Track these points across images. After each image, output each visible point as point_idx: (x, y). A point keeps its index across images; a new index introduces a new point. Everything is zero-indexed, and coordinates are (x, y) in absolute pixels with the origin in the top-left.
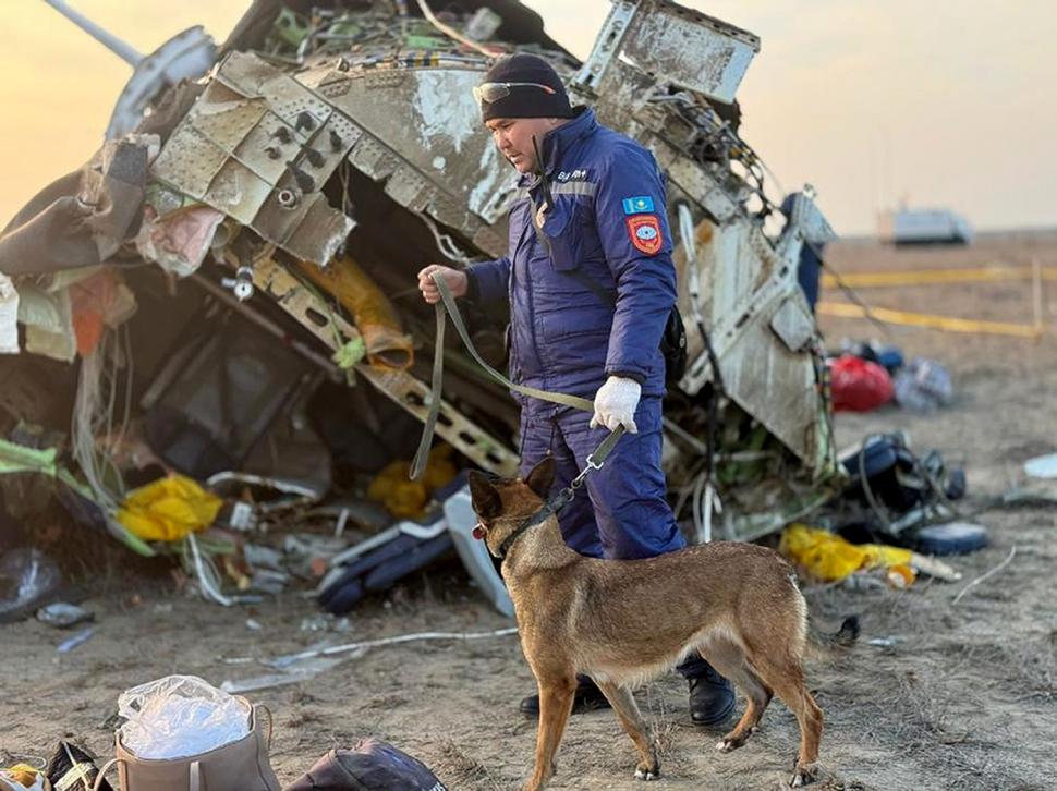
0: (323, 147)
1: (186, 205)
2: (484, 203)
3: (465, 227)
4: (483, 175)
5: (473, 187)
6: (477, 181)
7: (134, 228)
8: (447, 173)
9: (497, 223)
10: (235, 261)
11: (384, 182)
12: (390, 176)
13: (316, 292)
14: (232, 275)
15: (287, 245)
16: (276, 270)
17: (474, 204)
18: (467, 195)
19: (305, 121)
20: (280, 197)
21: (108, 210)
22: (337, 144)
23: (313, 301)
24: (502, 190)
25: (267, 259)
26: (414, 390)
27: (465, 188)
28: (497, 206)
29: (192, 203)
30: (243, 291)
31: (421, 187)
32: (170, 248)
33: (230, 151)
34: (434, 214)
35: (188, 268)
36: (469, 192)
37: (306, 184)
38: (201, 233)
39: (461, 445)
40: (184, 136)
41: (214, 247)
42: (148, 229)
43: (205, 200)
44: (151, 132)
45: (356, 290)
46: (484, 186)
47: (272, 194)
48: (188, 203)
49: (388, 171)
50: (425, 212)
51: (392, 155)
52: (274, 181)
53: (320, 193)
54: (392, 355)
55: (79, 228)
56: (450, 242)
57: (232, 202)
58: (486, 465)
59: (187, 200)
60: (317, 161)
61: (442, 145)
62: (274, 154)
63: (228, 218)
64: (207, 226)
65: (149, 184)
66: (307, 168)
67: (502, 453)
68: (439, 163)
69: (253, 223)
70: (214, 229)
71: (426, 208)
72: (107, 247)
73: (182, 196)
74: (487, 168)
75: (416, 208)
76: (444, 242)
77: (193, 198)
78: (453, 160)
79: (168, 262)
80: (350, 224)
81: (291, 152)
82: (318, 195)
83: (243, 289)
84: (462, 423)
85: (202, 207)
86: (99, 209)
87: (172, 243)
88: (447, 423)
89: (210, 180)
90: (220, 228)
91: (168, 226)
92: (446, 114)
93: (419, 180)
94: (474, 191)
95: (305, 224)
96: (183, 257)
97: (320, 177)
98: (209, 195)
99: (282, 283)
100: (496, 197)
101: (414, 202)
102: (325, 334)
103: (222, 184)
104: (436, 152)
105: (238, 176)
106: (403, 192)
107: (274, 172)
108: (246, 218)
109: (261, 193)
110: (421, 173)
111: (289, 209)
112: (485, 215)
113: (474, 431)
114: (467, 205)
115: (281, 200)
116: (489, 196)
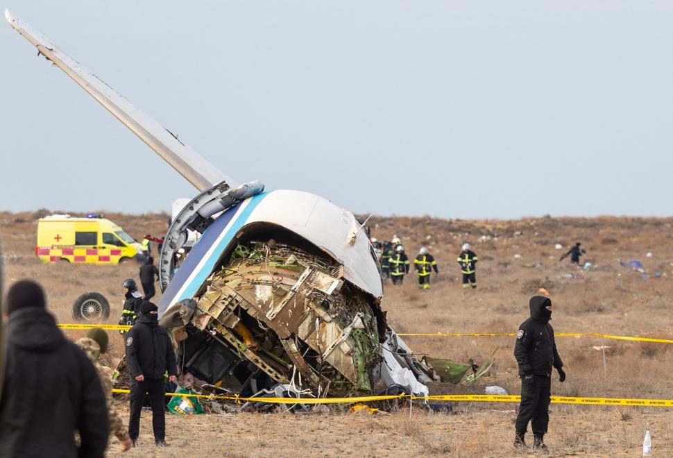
0: (234, 302)
1: (203, 314)
2: (269, 315)
3: (265, 321)
4: (270, 309)
5: (267, 312)
6: (268, 310)
7: (192, 318)
8: (261, 309)
9: (272, 320)
10: (213, 325)
11: (247, 310)
13: (232, 334)
14: (212, 330)
15: (225, 323)
16: (222, 329)
17: (267, 316)
18: (266, 314)
19: (230, 296)
20: (224, 313)
21: (186, 315)
22: (237, 301)
23: (232, 336)
24: (274, 313)
25: (220, 326)
26: (256, 358)
27: (265, 312)
28: (272, 317)
30: (214, 333)
31: (255, 312)
32: (199, 323)
33: (213, 302)
34: (258, 318)
35: (202, 328)
37: (230, 310)
38: (206, 320)
39: (268, 373)
40: (204, 298)
41: (209, 323)
42: (195, 318)
44: (196, 297)
46: (270, 312)
47: (222, 313)
49: (248, 308)
51: (249, 304)
55: (180, 318)
57: (213, 313)
58: (275, 379)
60: (233, 305)
61: (261, 302)
62: (223, 303)
63: (212, 317)
64: (208, 318)
65: (196, 309)
66: (230, 307)
67: (279, 376)
68: (260, 306)
71: (256, 316)
72: (186, 323)
73: (202, 312)
76: (260, 325)
77: (205, 312)
78: (263, 306)
79: (198, 326)
80: (239, 319)
81: (227, 303)
82: (232, 313)
84: (269, 368)
85: (207, 314)
86: (184, 314)
88: (265, 367)
89: (209, 308)
90: (210, 319)
91: (199, 318)
92: (262, 295)
93: (255, 310)
95: (229, 319)
96: (201, 325)
97: (233, 308)
98: (208, 312)
99: (224, 332)
100: (272, 314)
101: (254, 315)
102: (235, 344)
103: (211, 309)
104: (259, 304)
105: (215, 308)
106: (251, 312)
107: (223, 307)
108: (216, 317)
109: (220, 312)
110: (256, 308)
111: (225, 316)
112: (270, 319)
113: (272, 370)
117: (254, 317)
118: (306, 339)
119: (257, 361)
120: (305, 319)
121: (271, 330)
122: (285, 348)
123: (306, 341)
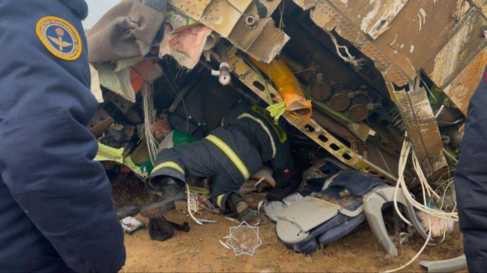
1: (189, 24)
2: (370, 26)
3: (357, 41)
4: (371, 8)
5: (364, 15)
6: (367, 12)
7: (159, 37)
8: (348, 8)
9: (377, 39)
11: (308, 11)
12: (313, 8)
14: (217, 67)
15: (248, 50)
16: (237, 61)
17: (364, 26)
18: (360, 21)
20: (247, 20)
21: (144, 27)
24: (383, 18)
25: (233, 55)
26: (309, 124)
27: (359, 16)
28: (378, 28)
29: (194, 22)
31: (333, 15)
32: (181, 50)
34: (339, 32)
35: (189, 63)
36: (362, 18)
37: (263, 12)
38: (198, 42)
39: (330, 150)
41: (206, 49)
42: (168, 37)
43: (201, 21)
46: (371, 15)
47: (242, 17)
48: (191, 22)
49: (313, 5)
50: (333, 32)
52: (243, 10)
53: (271, 18)
55: (129, 35)
56: (347, 50)
57: (216, 22)
58: (343, 160)
59: (190, 20)
63: (214, 32)
64: (203, 35)
65: (168, 10)
67: (351, 153)
69: (229, 36)
70: (205, 39)
71: (334, 29)
72: (144, 49)
73: (187, 18)
74: (374, 4)
75: (328, 29)
76: (342, 51)
77: (194, 20)
79: (179, 57)
80: (287, 38)
82: (268, 20)
83: (225, 78)
84: (332, 140)
85: (200, 26)
86: (139, 25)
87: (182, 47)
88: (325, 140)
89: (204, 8)
90: (209, 38)
91: (179, 36)
93: (332, 11)
94: (365, 18)
95: (260, 38)
96: (187, 54)
97: (271, 7)
98: (203, 18)
100: (379, 22)
101: (327, 25)
102: (263, 95)
103: (211, 11)
105: (221, 6)
107: (243, 5)
108: (225, 34)
109: (235, 18)
110: (333, 6)
111: (250, 27)
112: (371, 34)
114: (360, 27)
115: (247, 22)
116: (373, 21)
117: (329, 29)
118: (446, 85)
119: (312, 129)
120: (452, 35)
121: (368, 64)
122: (404, 109)
123: (446, 91)
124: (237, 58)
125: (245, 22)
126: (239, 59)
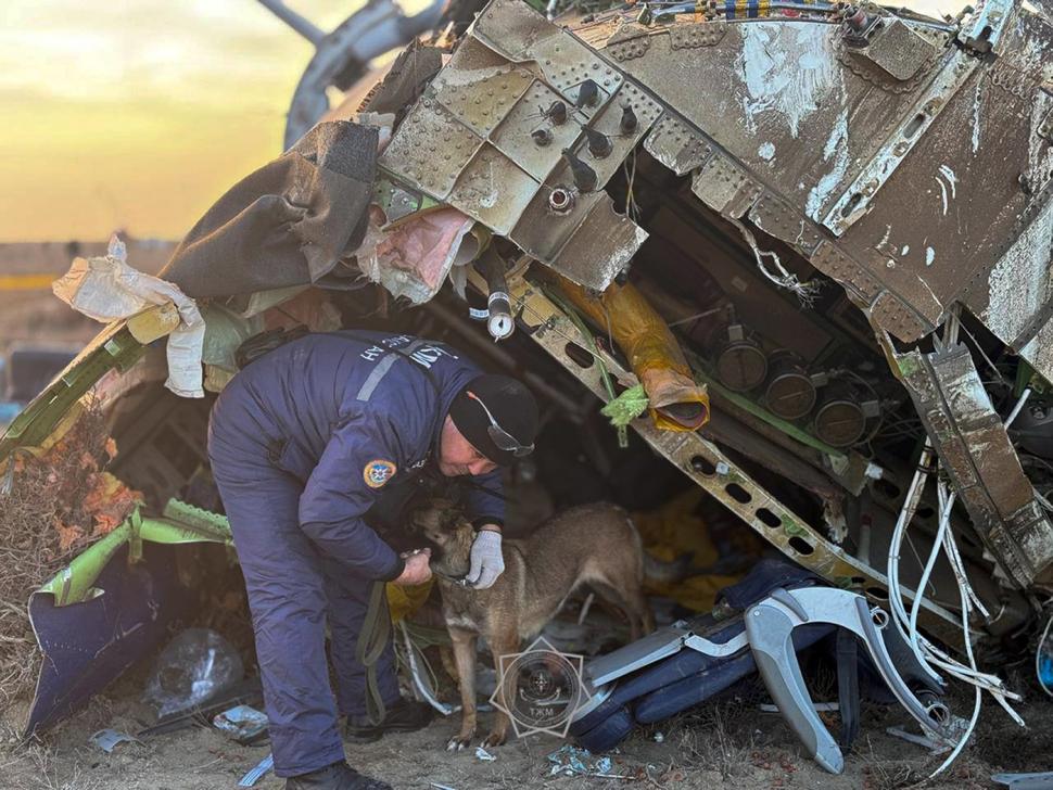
0: (610, 129)
1: (423, 207)
2: (827, 207)
3: (800, 242)
4: (828, 168)
5: (812, 184)
6: (820, 177)
7: (356, 238)
8: (775, 169)
9: (844, 235)
11: (687, 178)
12: (699, 170)
13: (579, 322)
14: (482, 304)
15: (556, 263)
16: (529, 293)
17: (813, 208)
18: (804, 196)
19: (589, 92)
20: (551, 197)
21: (324, 214)
22: (629, 125)
23: (574, 334)
24: (854, 189)
25: (519, 278)
26: (702, 453)
27: (802, 186)
28: (846, 212)
29: (433, 204)
30: (501, 327)
31: (741, 184)
32: (400, 264)
33: (486, 135)
34: (758, 222)
35: (423, 294)
36: (808, 191)
37: (586, 180)
38: (443, 246)
39: (758, 526)
40: (427, 115)
41: (460, 264)
42: (374, 239)
43: (449, 201)
44: (382, 109)
45: (633, 320)
46: (828, 183)
47: (540, 193)
48: (427, 204)
49: (697, 163)
50: (745, 220)
51: (704, 142)
52: (543, 175)
53: (604, 193)
54: (682, 410)
55: (285, 236)
56: (777, 261)
57: (485, 203)
58: (790, 552)
59: (425, 200)
60: (601, 148)
61: (771, 125)
62: (543, 139)
63: (478, 226)
64: (451, 235)
65: (378, 179)
66: (585, 157)
67: (813, 539)
68: (767, 151)
69: (513, 233)
70: (459, 240)
71: (747, 214)
72: (320, 265)
73: (419, 195)
74: (833, 158)
75: (732, 215)
76: (768, 262)
77: (435, 199)
78: (788, 148)
79: (396, 282)
80: (641, 235)
81: (568, 135)
82: (599, 195)
83: (501, 325)
84: (762, 498)
85: (446, 210)
86: (312, 213)
87: (403, 258)
88: (744, 497)
89: (457, 173)
90: (468, 237)
91: (400, 234)
92: (779, 82)
93: (739, 175)
94: (814, 190)
96: (416, 276)
97: (604, 170)
98: (455, 195)
100: (846, 199)
101: (731, 206)
102: (589, 378)
103: (471, 179)
104: (763, 137)
105: (494, 169)
106: (716, 192)
107: (543, 164)
108: (503, 227)
109: (525, 192)
110: (742, 165)
111: (560, 214)
112: (830, 224)
113: (778, 509)
114: (804, 209)
115: (552, 202)
116: (834, 197)
117: (734, 215)
119: (708, 468)
121: (831, 292)
124: (529, 286)
125: (548, 202)
126: (533, 289)
